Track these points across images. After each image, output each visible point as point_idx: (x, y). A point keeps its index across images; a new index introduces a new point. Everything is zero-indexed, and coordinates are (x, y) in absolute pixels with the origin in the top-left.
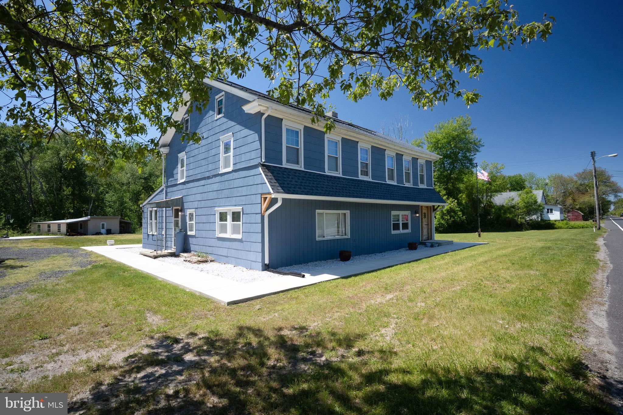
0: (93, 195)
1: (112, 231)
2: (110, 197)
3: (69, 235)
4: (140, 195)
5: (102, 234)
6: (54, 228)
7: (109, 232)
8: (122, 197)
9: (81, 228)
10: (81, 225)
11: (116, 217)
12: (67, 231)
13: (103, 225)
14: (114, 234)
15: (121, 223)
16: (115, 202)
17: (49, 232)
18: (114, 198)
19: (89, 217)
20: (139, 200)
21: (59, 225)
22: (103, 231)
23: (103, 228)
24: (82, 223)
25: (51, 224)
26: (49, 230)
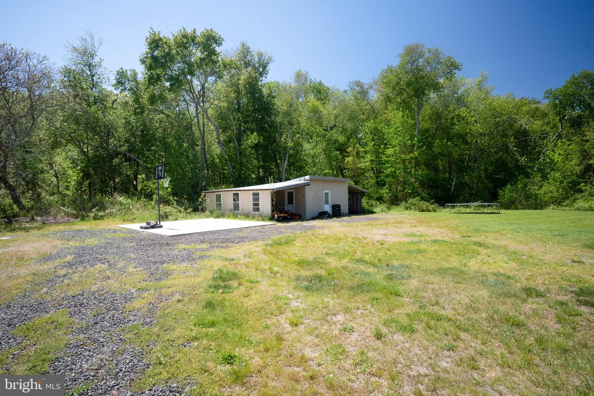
3: (279, 219)
6: (246, 202)
7: (336, 212)
9: (292, 203)
10: (290, 195)
13: (327, 195)
14: (344, 215)
15: (349, 191)
17: (235, 212)
19: (307, 177)
21: (256, 194)
22: (328, 210)
23: (327, 202)
24: (294, 191)
25: (239, 192)
26: (236, 207)
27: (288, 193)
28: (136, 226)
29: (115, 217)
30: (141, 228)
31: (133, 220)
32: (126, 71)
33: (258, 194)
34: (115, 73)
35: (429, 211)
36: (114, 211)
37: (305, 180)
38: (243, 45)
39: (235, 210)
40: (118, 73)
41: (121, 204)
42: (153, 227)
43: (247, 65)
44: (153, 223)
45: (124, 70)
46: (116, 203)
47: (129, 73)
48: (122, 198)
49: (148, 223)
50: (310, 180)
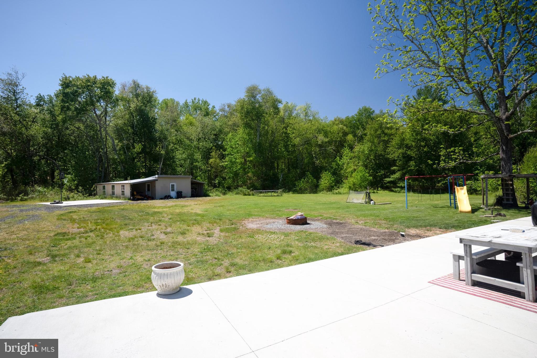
0: (163, 152)
1: (183, 195)
2: (180, 155)
3: (134, 199)
4: (211, 152)
5: (171, 198)
6: (118, 190)
7: (180, 195)
8: (192, 155)
9: (149, 190)
10: (149, 186)
11: (186, 176)
12: (132, 194)
13: (173, 186)
14: (185, 197)
15: (193, 183)
16: (185, 160)
17: (112, 196)
18: (184, 156)
19: (157, 176)
20: (209, 158)
21: (123, 186)
22: (173, 194)
23: (173, 190)
24: (150, 183)
25: (115, 185)
26: (113, 193)
27: (148, 185)
28: (48, 203)
29: (35, 199)
30: (51, 203)
31: (47, 201)
32: (43, 96)
33: (124, 186)
34: (35, 98)
35: (249, 195)
36: (34, 196)
37: (155, 178)
38: (134, 82)
39: (113, 195)
40: (37, 98)
41: (39, 191)
42: (57, 203)
43: (137, 96)
44: (57, 201)
45: (42, 95)
46: (36, 191)
47: (46, 97)
48: (40, 188)
49: (54, 201)
50: (158, 177)
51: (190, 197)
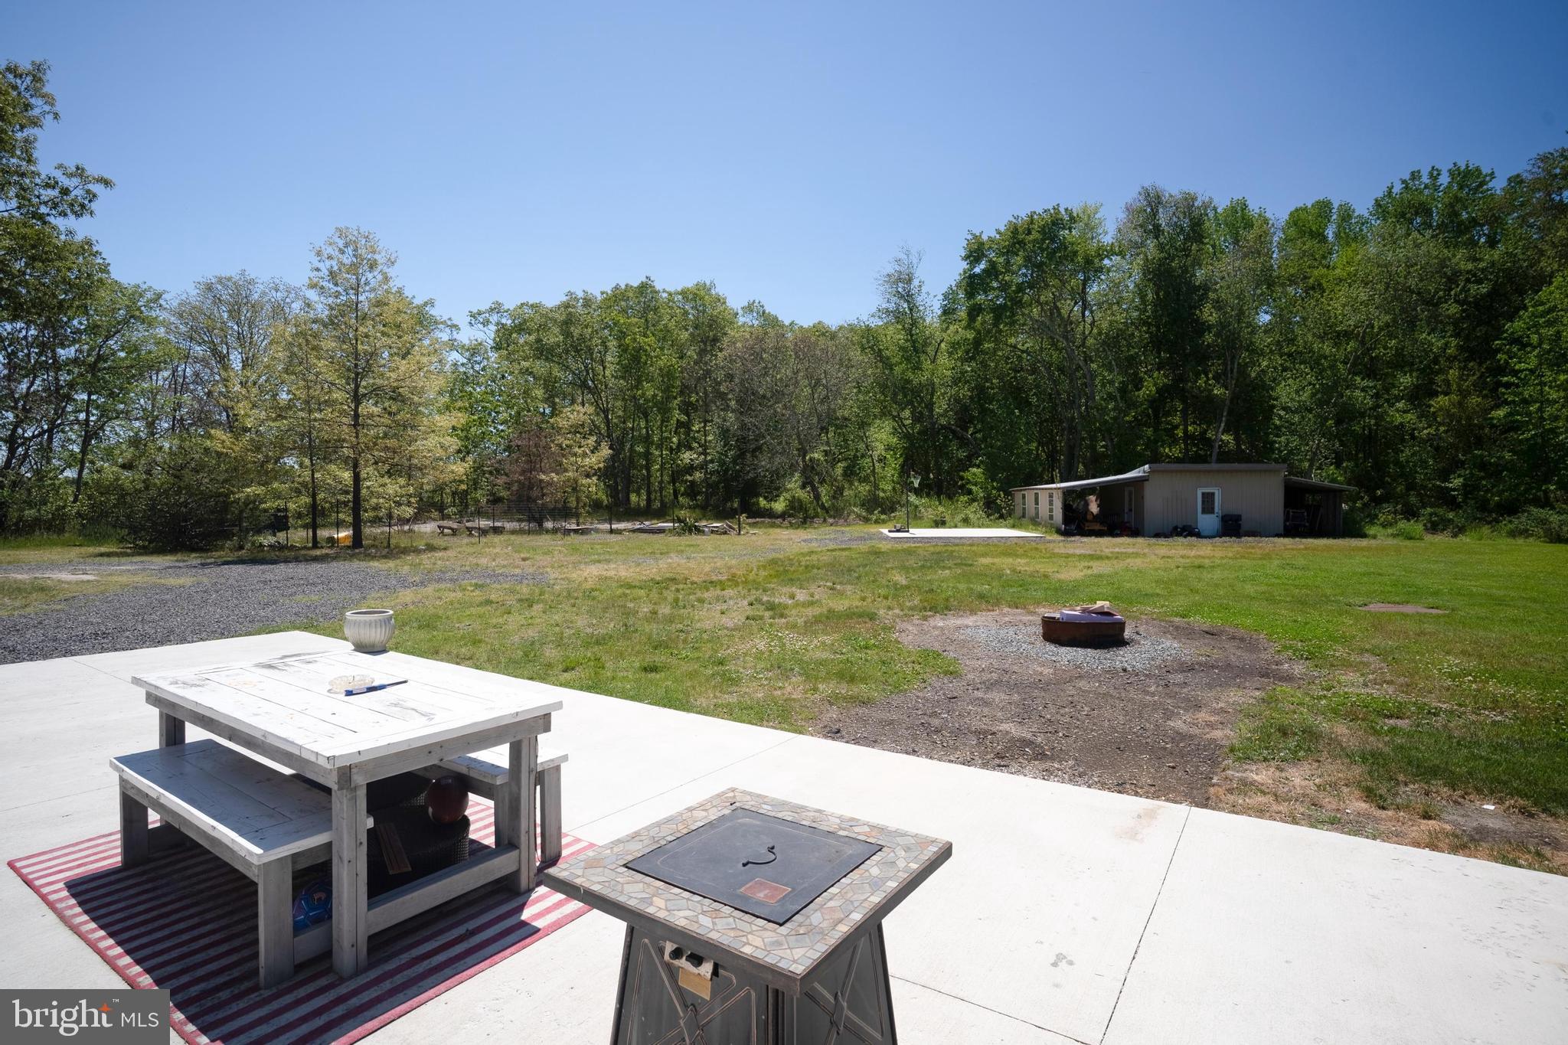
5: (1199, 534)
6: (1044, 506)
7: (1233, 528)
9: (1131, 508)
13: (1208, 499)
14: (1249, 535)
15: (1292, 489)
17: (1035, 520)
19: (1146, 469)
21: (1051, 495)
22: (1208, 522)
23: (1209, 510)
24: (1133, 489)
25: (1039, 492)
27: (1129, 492)
30: (889, 532)
37: (1144, 472)
42: (898, 531)
44: (899, 526)
50: (1152, 471)
51: (1278, 535)
